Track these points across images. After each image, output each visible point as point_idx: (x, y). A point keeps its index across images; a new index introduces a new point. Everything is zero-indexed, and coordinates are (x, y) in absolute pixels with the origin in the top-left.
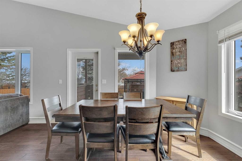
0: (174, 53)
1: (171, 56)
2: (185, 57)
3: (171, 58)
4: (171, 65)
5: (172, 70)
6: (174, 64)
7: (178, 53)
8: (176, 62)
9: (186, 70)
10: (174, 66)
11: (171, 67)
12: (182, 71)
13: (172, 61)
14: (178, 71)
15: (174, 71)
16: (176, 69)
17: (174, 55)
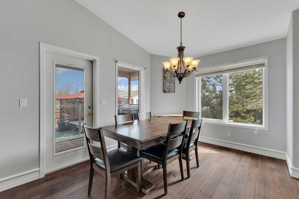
0: (166, 77)
1: (163, 79)
2: (174, 82)
3: (164, 81)
4: (164, 87)
5: (164, 92)
6: (166, 87)
7: (169, 78)
8: (168, 85)
9: (175, 92)
10: (166, 88)
11: (164, 89)
12: (172, 92)
13: (164, 84)
14: (169, 92)
15: (166, 92)
16: (167, 91)
17: (166, 79)
